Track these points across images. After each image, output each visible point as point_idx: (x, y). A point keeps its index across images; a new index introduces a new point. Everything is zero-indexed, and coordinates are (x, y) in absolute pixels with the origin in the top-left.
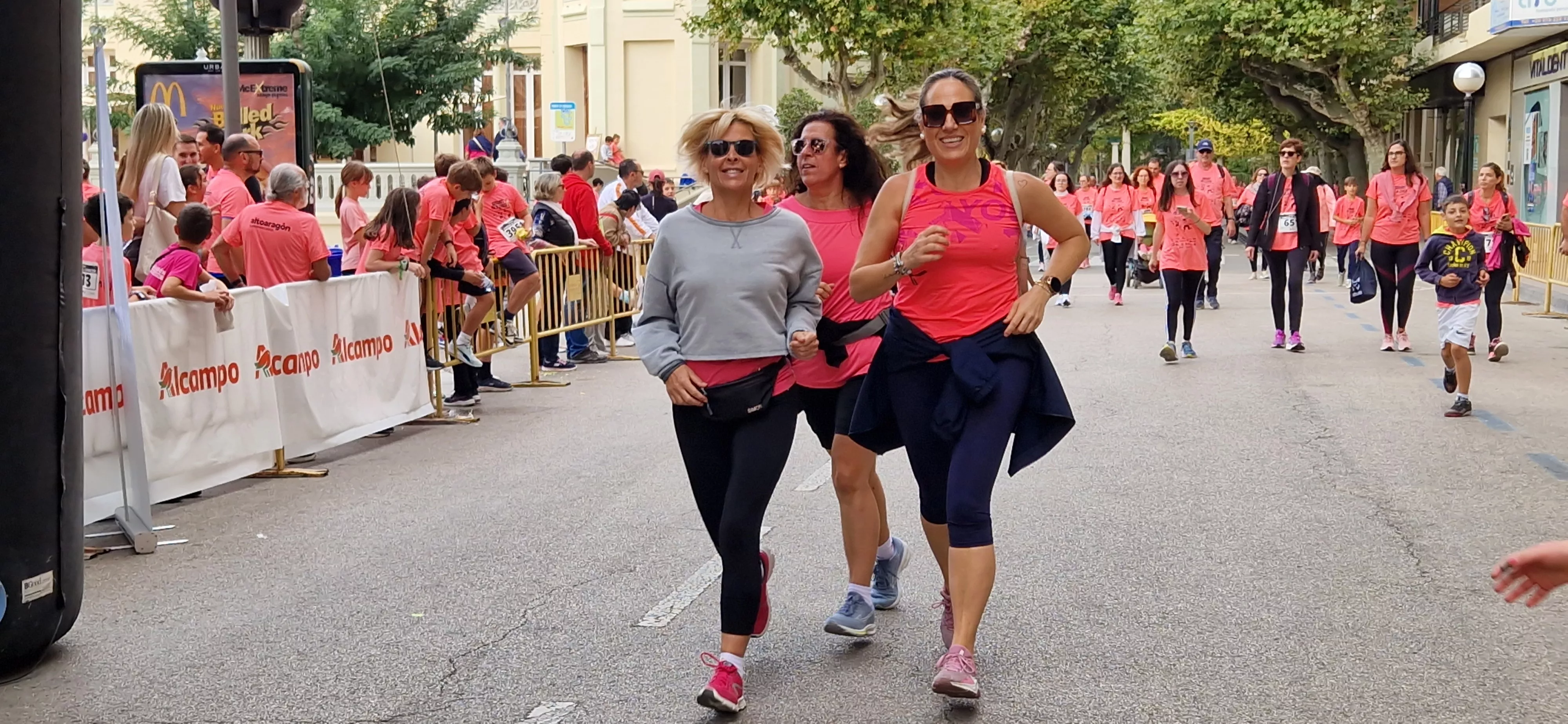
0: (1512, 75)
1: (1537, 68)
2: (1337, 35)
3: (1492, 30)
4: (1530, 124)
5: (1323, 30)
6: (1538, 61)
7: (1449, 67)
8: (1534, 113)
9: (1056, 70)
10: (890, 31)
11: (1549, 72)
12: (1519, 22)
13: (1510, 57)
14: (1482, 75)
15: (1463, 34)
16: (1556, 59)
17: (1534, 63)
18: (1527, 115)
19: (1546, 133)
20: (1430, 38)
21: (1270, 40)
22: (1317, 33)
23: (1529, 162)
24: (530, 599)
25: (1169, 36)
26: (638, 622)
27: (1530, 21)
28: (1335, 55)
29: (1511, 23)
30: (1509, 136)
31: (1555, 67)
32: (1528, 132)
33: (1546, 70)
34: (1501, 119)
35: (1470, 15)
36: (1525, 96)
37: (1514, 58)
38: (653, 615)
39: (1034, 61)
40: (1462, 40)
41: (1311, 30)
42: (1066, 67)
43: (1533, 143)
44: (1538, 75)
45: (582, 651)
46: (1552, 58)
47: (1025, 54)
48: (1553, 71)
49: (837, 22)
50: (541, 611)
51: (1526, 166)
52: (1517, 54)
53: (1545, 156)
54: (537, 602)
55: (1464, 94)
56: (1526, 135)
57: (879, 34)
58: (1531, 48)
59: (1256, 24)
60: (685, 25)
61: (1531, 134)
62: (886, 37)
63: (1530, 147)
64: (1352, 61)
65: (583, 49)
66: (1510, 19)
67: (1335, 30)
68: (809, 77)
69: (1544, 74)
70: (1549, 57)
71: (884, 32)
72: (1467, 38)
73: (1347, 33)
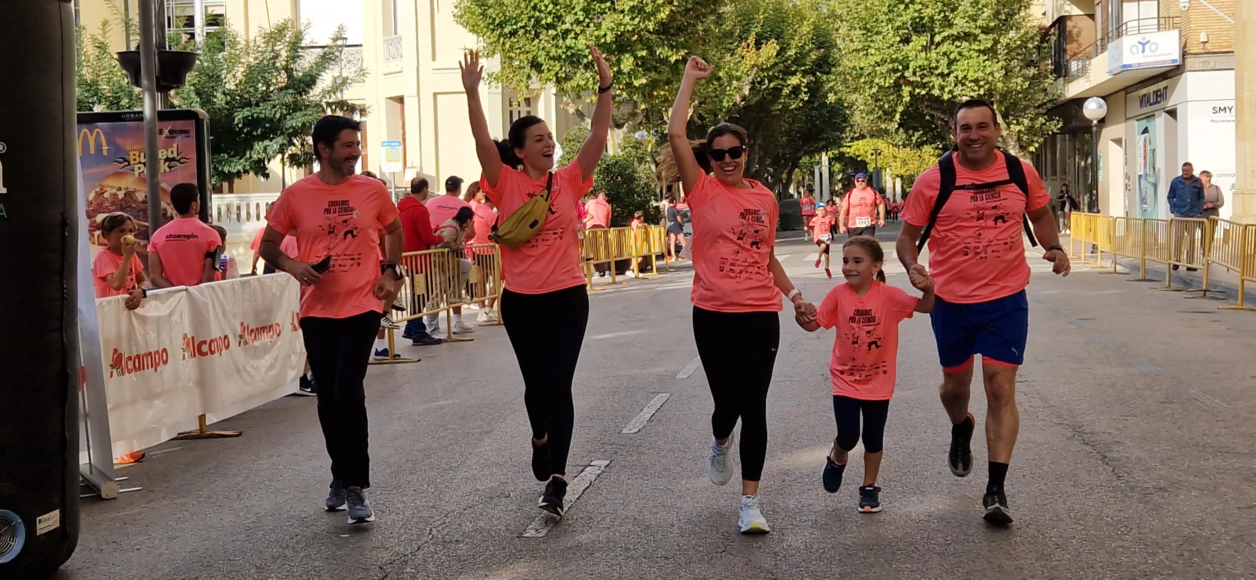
0: (1126, 105)
1: (1144, 101)
2: (991, 78)
3: (1110, 72)
4: (1141, 144)
5: (980, 74)
6: (1145, 95)
7: (1079, 102)
8: (1144, 135)
9: (773, 109)
10: (644, 81)
11: (1154, 104)
12: (1130, 66)
13: (1123, 93)
14: (1105, 107)
15: (1087, 74)
16: (1159, 93)
17: (1142, 96)
18: (1139, 137)
19: (1154, 150)
20: (1062, 79)
21: (938, 82)
22: (975, 76)
23: (1142, 173)
24: (432, 521)
26: (522, 534)
27: (1139, 64)
28: (990, 93)
29: (1125, 66)
30: (1126, 154)
31: (1159, 99)
32: (1140, 150)
33: (1152, 101)
34: (1118, 141)
35: (1093, 61)
36: (1136, 123)
37: (1126, 94)
38: (533, 528)
39: (756, 102)
40: (1086, 80)
41: (971, 74)
42: (780, 107)
43: (1145, 158)
44: (1146, 106)
45: (484, 556)
46: (1155, 92)
47: (750, 98)
48: (1157, 102)
50: (443, 529)
51: (1140, 176)
52: (1129, 90)
53: (1154, 168)
54: (439, 523)
55: (1092, 121)
56: (1139, 152)
57: (636, 83)
58: (1139, 85)
59: (931, 70)
61: (1142, 152)
63: (1143, 161)
64: (1003, 97)
65: (400, 100)
66: (1124, 63)
67: (989, 74)
69: (1151, 105)
70: (1154, 92)
72: (1090, 78)
73: (999, 76)
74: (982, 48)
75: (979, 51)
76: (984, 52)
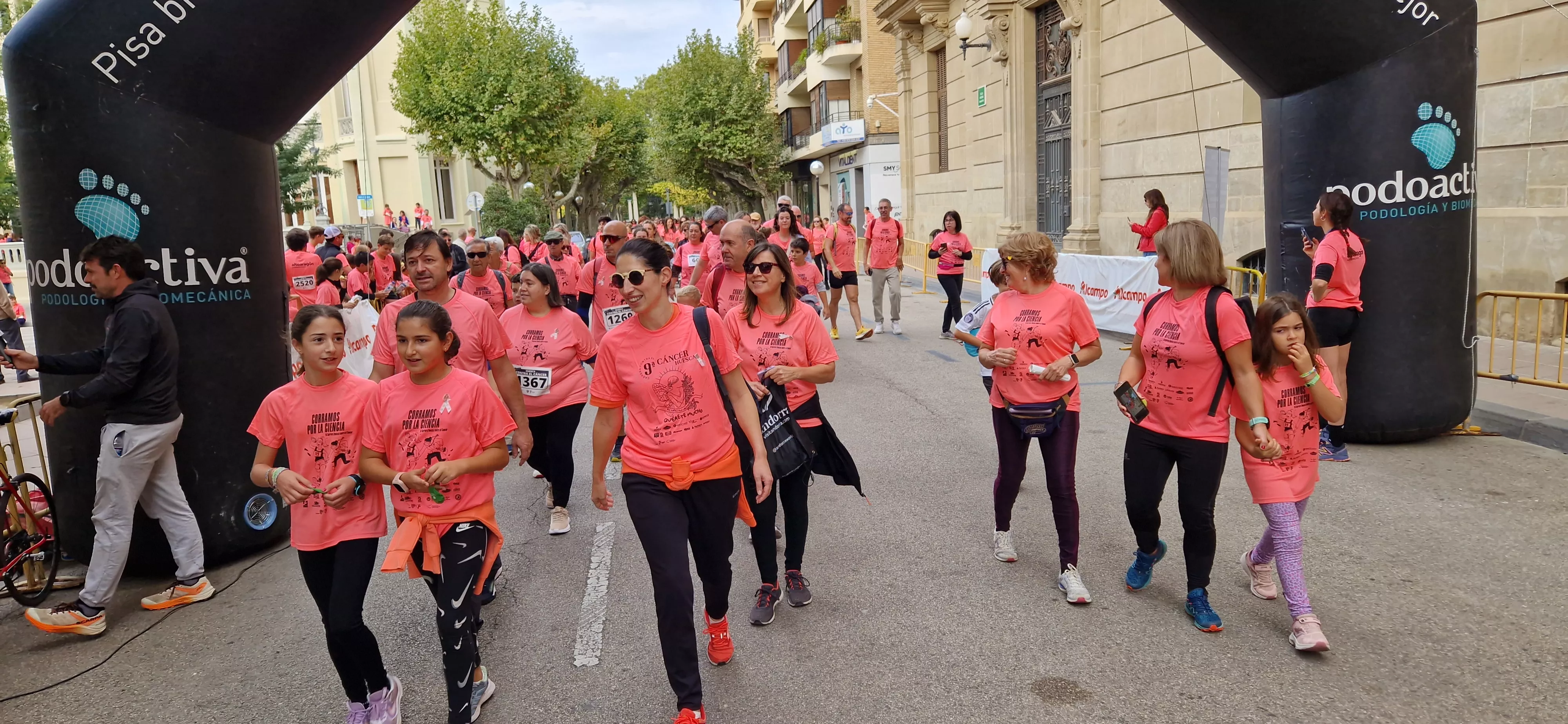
0: (831, 165)
1: (842, 161)
2: (750, 148)
3: (823, 144)
4: (840, 188)
5: (744, 145)
6: (841, 158)
7: (807, 162)
8: (842, 183)
10: (533, 150)
11: (848, 164)
12: (835, 141)
13: (832, 156)
14: (823, 166)
15: (809, 145)
16: (852, 157)
18: (839, 184)
19: (849, 193)
20: (790, 148)
21: (718, 150)
22: (741, 146)
25: (671, 149)
27: (840, 140)
28: (750, 157)
30: (830, 194)
31: (852, 161)
33: (847, 162)
34: (827, 186)
35: (811, 137)
36: (837, 176)
37: (834, 156)
40: (809, 149)
41: (738, 145)
44: (843, 165)
46: (850, 157)
47: (596, 160)
48: (850, 163)
49: (506, 146)
55: (815, 176)
56: (839, 193)
57: (528, 152)
58: (839, 152)
59: (714, 143)
60: (417, 149)
62: (531, 154)
64: (757, 160)
66: (832, 139)
67: (750, 145)
68: (490, 175)
69: (845, 165)
70: (847, 157)
71: (530, 151)
72: (811, 148)
73: (755, 146)
74: (744, 129)
75: (742, 131)
76: (745, 132)
